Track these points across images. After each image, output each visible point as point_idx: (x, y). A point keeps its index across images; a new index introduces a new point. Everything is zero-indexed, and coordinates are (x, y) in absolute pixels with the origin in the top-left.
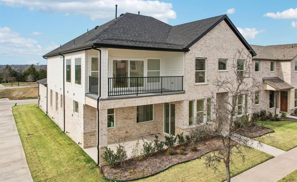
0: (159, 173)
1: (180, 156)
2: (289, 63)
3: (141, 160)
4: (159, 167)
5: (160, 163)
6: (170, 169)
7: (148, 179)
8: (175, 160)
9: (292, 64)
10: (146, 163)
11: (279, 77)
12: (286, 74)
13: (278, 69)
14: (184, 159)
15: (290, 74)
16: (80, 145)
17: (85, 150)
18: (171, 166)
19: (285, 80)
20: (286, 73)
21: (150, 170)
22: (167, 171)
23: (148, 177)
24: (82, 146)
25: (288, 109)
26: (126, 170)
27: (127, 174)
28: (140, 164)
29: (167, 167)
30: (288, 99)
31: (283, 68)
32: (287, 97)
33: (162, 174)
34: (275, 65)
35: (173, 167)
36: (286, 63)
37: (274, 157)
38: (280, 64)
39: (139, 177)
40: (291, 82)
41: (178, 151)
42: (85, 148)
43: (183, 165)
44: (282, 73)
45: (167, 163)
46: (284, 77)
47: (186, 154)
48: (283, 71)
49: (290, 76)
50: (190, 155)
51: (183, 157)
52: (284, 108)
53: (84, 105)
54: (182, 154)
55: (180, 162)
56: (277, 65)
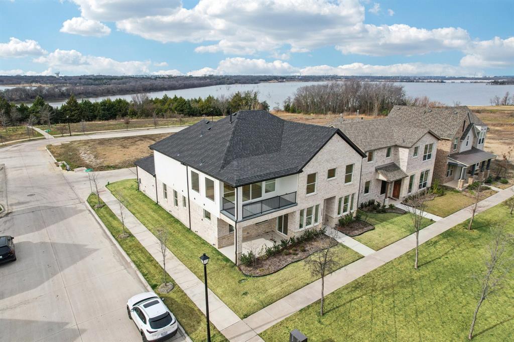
0: (279, 270)
1: (293, 256)
2: (407, 150)
3: (265, 260)
4: (279, 266)
5: (279, 262)
6: (286, 267)
7: (273, 275)
8: (289, 260)
9: (410, 151)
10: (268, 262)
11: (395, 162)
12: (402, 161)
13: (395, 154)
14: (296, 258)
15: (407, 161)
16: (214, 246)
17: (219, 250)
18: (286, 266)
19: (401, 167)
20: (403, 159)
21: (272, 269)
22: (284, 269)
23: (272, 273)
24: (216, 247)
25: (400, 196)
26: (256, 268)
27: (258, 271)
28: (265, 263)
29: (285, 265)
30: (402, 186)
31: (400, 154)
32: (401, 184)
33: (282, 271)
34: (393, 150)
35: (288, 266)
36: (404, 149)
37: (364, 257)
38: (398, 150)
39: (267, 273)
40: (407, 169)
41: (291, 251)
42: (218, 248)
43: (296, 264)
44: (399, 159)
45: (284, 262)
46: (401, 164)
47: (297, 254)
48: (400, 157)
49: (406, 164)
50: (300, 255)
51: (295, 257)
52: (396, 194)
53: (218, 218)
54: (294, 254)
55: (293, 261)
56: (394, 150)
